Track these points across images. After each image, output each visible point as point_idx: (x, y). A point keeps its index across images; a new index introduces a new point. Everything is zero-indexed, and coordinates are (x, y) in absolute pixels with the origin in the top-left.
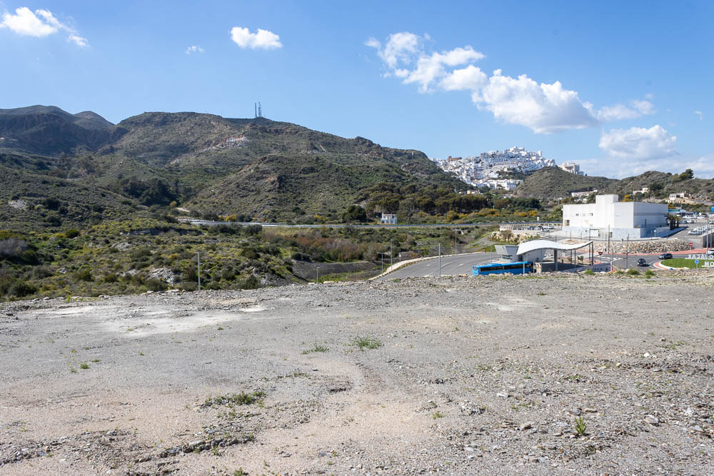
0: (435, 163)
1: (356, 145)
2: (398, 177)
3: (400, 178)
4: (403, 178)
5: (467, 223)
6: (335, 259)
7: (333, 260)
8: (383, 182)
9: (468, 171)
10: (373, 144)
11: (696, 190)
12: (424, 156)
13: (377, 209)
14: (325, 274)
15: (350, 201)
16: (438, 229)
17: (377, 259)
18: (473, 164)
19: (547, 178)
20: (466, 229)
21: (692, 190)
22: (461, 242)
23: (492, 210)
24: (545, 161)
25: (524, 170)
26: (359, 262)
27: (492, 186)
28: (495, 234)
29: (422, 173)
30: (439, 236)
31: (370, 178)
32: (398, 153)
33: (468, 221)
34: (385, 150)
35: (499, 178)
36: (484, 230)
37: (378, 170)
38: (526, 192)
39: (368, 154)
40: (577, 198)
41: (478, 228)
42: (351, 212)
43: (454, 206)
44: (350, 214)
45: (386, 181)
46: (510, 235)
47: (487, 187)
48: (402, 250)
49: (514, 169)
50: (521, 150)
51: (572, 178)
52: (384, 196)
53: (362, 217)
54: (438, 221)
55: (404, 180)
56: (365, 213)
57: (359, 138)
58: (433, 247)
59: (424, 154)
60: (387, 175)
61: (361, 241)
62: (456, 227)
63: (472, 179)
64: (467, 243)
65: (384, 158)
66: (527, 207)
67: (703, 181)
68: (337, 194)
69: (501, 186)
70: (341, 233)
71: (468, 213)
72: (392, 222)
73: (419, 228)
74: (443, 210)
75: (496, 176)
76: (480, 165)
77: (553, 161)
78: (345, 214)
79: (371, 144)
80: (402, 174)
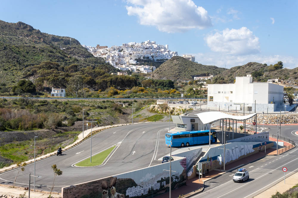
0: (86, 49)
1: (18, 29)
2: (61, 58)
3: (63, 58)
4: (66, 59)
5: (126, 98)
6: (17, 127)
7: (14, 129)
8: (49, 61)
9: (113, 57)
10: (33, 29)
11: (286, 77)
12: (77, 43)
13: (46, 84)
14: (8, 142)
15: (19, 76)
16: (104, 102)
17: (56, 128)
18: (117, 52)
19: (176, 65)
20: (127, 102)
21: (283, 77)
22: (124, 113)
23: (141, 88)
24: (171, 53)
25: (155, 59)
26: (40, 130)
27: (133, 70)
28: (154, 107)
29: (79, 56)
30: (106, 108)
31: (36, 57)
32: (56, 39)
33: (126, 96)
34: (44, 35)
35: (137, 64)
36: (141, 104)
37: (43, 51)
38: (161, 75)
39: (30, 38)
40: (199, 81)
41: (136, 101)
42: (21, 85)
43: (111, 84)
44: (21, 87)
45: (51, 60)
46: (167, 108)
47: (129, 71)
48: (78, 120)
49: (148, 58)
50: (153, 43)
51: (194, 66)
52: (51, 73)
53: (32, 90)
54: (101, 96)
55: (67, 60)
56: (35, 87)
57: (20, 23)
58: (104, 117)
59: (78, 42)
60: (51, 56)
61: (39, 111)
62: (118, 100)
63: (117, 64)
64: (129, 114)
65: (44, 42)
66: (165, 86)
67: (291, 71)
68: (5, 70)
69: (139, 70)
70: (16, 104)
71: (124, 90)
72: (61, 95)
73: (87, 101)
74: (103, 87)
75: (135, 62)
76: (122, 53)
77: (176, 53)
78: (15, 87)
79: (31, 29)
80: (64, 56)
